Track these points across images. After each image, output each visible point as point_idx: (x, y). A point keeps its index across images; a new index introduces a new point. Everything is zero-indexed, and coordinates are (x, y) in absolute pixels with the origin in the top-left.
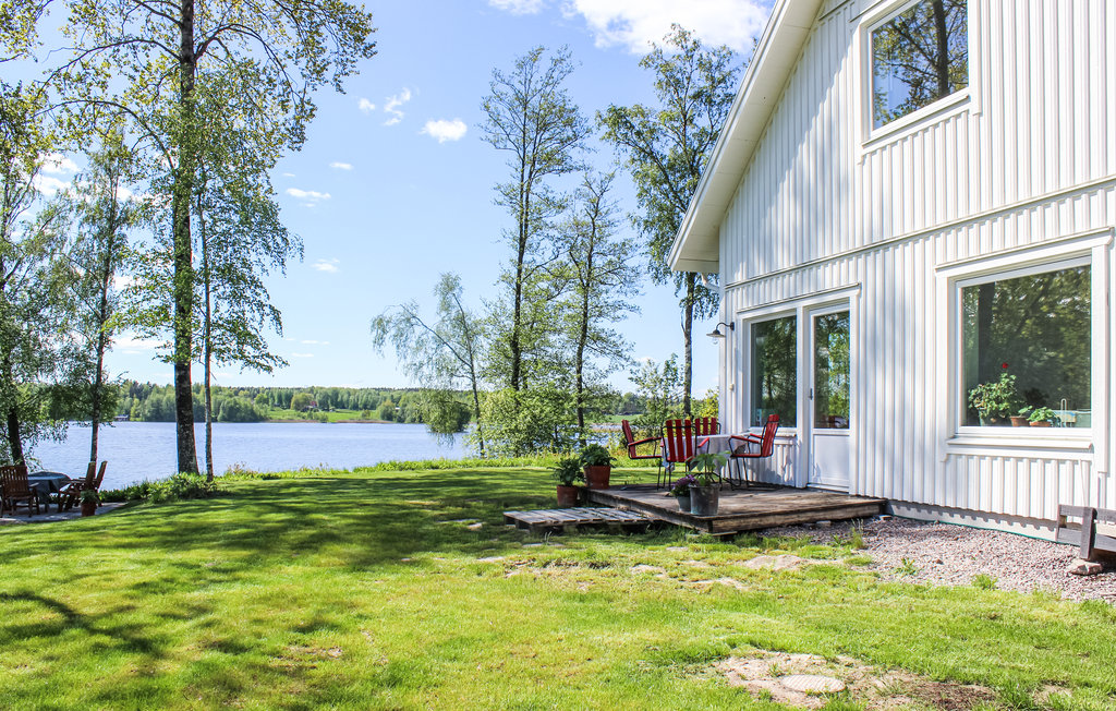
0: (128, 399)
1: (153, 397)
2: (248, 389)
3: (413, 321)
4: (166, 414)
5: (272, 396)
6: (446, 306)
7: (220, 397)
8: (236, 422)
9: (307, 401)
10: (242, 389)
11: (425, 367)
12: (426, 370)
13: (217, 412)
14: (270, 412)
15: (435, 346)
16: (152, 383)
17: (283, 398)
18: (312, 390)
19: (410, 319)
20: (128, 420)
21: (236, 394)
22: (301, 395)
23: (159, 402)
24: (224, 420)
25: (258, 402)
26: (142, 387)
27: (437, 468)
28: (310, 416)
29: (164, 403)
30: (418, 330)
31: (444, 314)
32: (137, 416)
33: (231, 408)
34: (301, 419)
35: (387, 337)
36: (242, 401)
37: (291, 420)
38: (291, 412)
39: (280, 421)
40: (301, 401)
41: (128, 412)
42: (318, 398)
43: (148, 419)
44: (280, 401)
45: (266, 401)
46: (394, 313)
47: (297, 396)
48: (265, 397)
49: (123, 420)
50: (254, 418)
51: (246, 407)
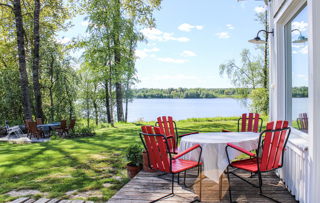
0: (180, 92)
1: (186, 92)
2: (213, 89)
3: (233, 65)
4: (189, 96)
5: (219, 91)
6: (244, 60)
7: (204, 92)
8: (208, 98)
9: (229, 92)
10: (211, 89)
11: (237, 81)
12: (238, 82)
13: (203, 96)
14: (218, 95)
15: (240, 74)
16: (186, 88)
17: (222, 91)
18: (230, 89)
19: (232, 65)
20: (179, 98)
21: (209, 90)
22: (227, 91)
23: (187, 93)
24: (205, 98)
25: (215, 92)
26: (183, 89)
27: (210, 121)
28: (229, 96)
29: (189, 93)
30: (235, 68)
31: (244, 62)
32: (182, 97)
33: (207, 94)
34: (227, 97)
35: (224, 71)
36: (210, 92)
37: (224, 98)
38: (224, 95)
39: (221, 98)
40: (227, 92)
41: (179, 96)
42: (232, 91)
43: (185, 98)
44: (221, 92)
45: (217, 92)
46: (226, 63)
47: (226, 91)
48: (217, 91)
49: (178, 98)
50: (214, 97)
51: (211, 94)
